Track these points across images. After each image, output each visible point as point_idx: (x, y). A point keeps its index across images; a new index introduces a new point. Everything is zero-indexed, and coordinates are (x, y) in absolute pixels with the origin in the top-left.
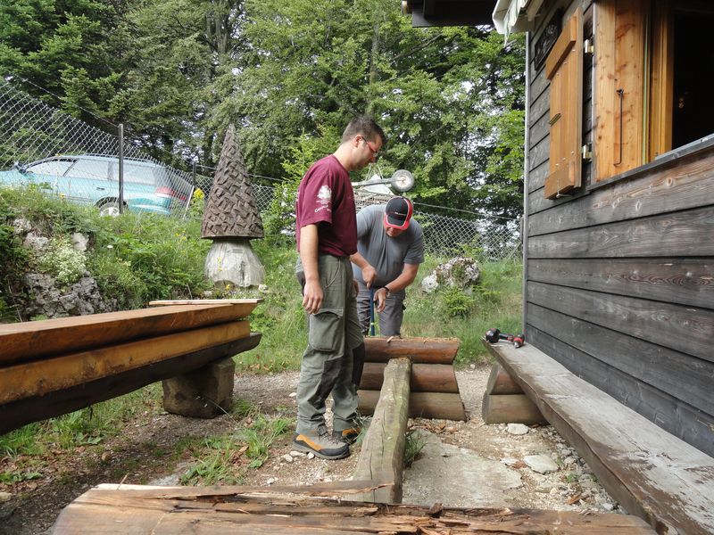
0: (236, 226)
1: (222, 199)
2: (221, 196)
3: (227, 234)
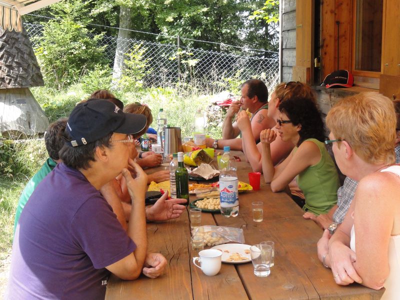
0: (18, 79)
3: (10, 86)
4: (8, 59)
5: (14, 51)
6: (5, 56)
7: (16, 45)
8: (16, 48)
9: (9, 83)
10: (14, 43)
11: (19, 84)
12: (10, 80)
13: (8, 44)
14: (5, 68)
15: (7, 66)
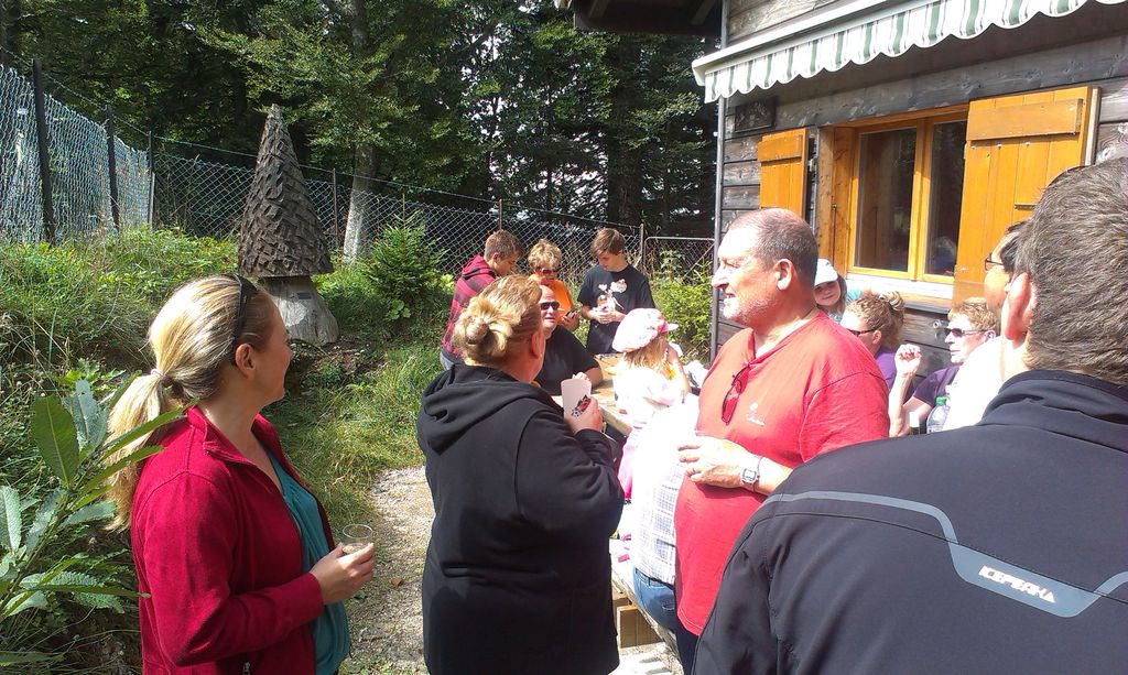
0: (303, 262)
1: (278, 223)
2: (277, 217)
3: (291, 273)
4: (287, 232)
5: (294, 220)
6: (283, 227)
7: (297, 212)
8: (297, 215)
9: (289, 269)
10: (295, 209)
11: (304, 269)
12: (291, 264)
13: (287, 210)
14: (283, 245)
15: (287, 243)
